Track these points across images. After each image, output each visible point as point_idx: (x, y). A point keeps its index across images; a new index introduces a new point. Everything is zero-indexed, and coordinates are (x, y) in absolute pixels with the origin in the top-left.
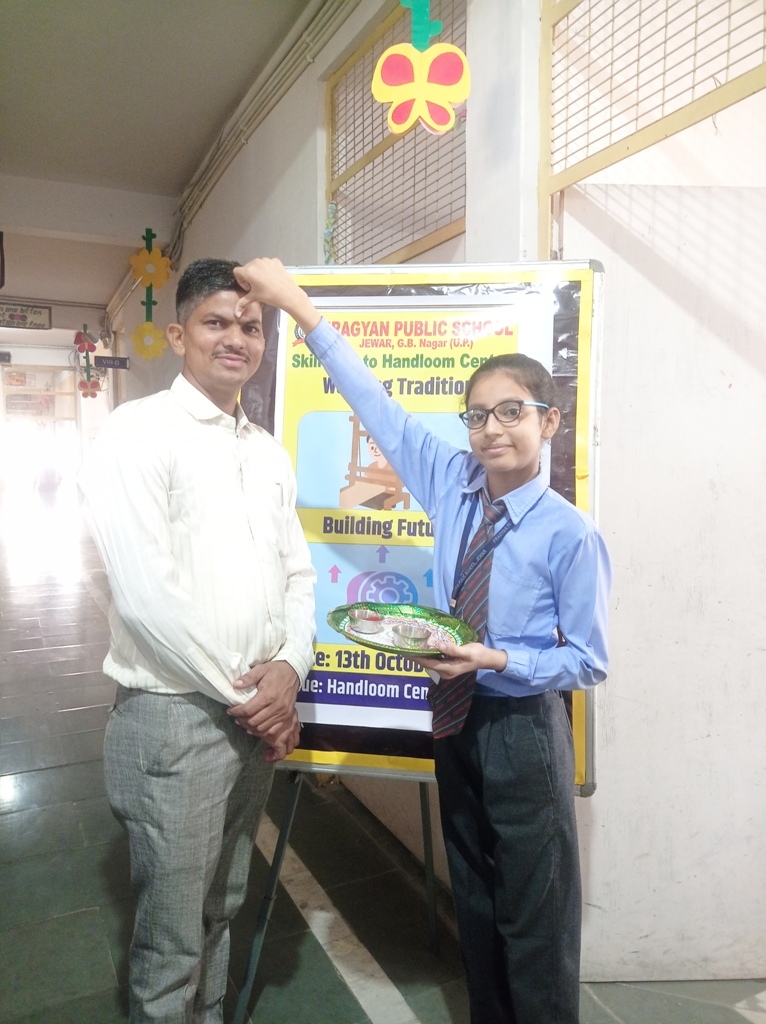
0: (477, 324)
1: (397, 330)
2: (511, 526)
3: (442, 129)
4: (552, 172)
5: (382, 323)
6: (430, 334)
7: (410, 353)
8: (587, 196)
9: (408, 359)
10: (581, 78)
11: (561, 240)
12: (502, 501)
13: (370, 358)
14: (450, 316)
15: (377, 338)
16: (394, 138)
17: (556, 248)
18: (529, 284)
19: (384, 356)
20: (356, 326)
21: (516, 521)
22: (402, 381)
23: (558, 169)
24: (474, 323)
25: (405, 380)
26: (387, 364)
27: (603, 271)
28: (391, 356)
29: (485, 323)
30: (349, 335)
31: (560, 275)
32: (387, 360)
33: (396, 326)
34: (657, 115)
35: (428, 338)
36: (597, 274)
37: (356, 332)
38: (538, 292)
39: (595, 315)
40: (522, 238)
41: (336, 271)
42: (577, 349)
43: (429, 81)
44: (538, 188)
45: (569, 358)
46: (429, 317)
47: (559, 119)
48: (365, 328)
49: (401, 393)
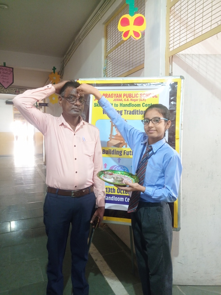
0: (147, 94)
2: (153, 153)
3: (138, 38)
4: (169, 50)
5: (120, 94)
7: (128, 103)
8: (180, 57)
10: (178, 23)
11: (172, 70)
12: (151, 146)
13: (116, 104)
14: (139, 92)
15: (118, 98)
16: (123, 41)
17: (170, 72)
18: (162, 83)
19: (120, 103)
20: (112, 95)
21: (155, 152)
22: (125, 111)
23: (171, 50)
24: (146, 94)
26: (121, 106)
27: (184, 79)
28: (122, 103)
29: (150, 94)
30: (110, 98)
31: (170, 80)
32: (121, 105)
33: (124, 95)
34: (200, 34)
35: (133, 98)
36: (182, 80)
37: (112, 97)
38: (165, 85)
39: (182, 91)
40: (160, 69)
41: (106, 79)
42: (176, 102)
43: (134, 25)
44: (165, 55)
45: (174, 104)
46: (133, 92)
47: (171, 35)
48: (115, 95)
49: (125, 114)
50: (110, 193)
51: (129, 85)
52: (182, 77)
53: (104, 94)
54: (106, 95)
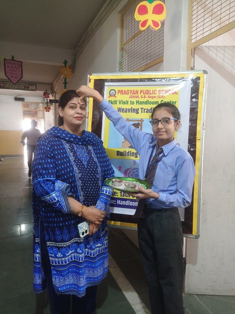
0: (166, 91)
3: (157, 29)
4: (192, 42)
5: (136, 90)
6: (151, 94)
7: (145, 100)
8: (203, 50)
9: (144, 102)
10: (202, 11)
11: (194, 64)
12: (162, 148)
13: (132, 101)
14: (158, 89)
15: (134, 95)
16: (141, 32)
17: (192, 66)
18: (183, 78)
19: (137, 101)
20: (128, 91)
21: (166, 154)
23: (193, 41)
24: (165, 90)
25: (143, 108)
26: (138, 103)
27: (207, 74)
28: (139, 101)
29: (169, 90)
30: (126, 94)
31: (192, 75)
32: (137, 102)
33: (141, 91)
34: (227, 22)
35: (151, 95)
36: (205, 75)
37: (128, 93)
38: (186, 80)
39: (205, 88)
40: (181, 63)
41: (122, 74)
42: (198, 99)
43: (152, 13)
44: (187, 47)
45: (195, 102)
46: (151, 89)
47: (194, 25)
48: (131, 92)
49: (142, 112)
50: (125, 197)
51: (146, 80)
52: (205, 72)
53: (119, 90)
54: (121, 92)
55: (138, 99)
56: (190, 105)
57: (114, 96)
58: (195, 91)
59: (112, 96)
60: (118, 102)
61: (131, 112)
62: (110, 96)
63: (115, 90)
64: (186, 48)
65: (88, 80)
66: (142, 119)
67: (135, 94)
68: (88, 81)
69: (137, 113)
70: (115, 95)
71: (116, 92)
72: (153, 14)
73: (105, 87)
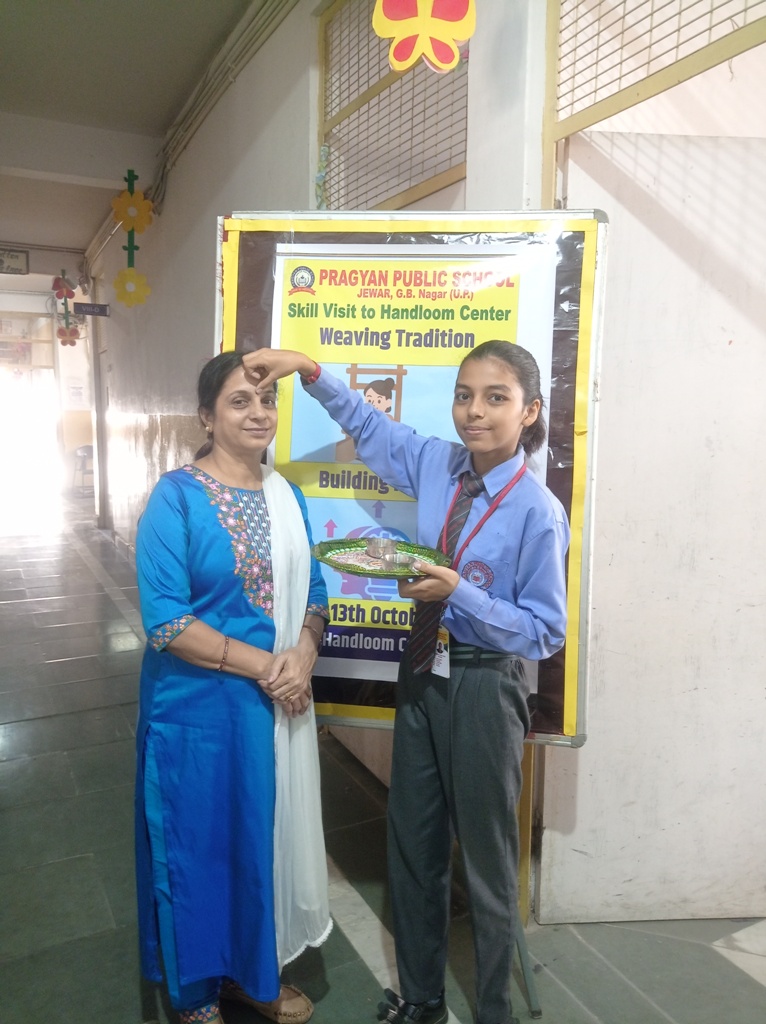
0: (478, 275)
1: (396, 279)
3: (447, 67)
4: (558, 118)
5: (380, 272)
6: (429, 285)
7: (409, 304)
8: (593, 144)
9: (407, 310)
10: (590, 18)
11: (565, 189)
13: (368, 308)
14: (451, 267)
15: (375, 288)
16: (395, 76)
17: (559, 197)
18: (532, 234)
19: (383, 306)
20: (354, 275)
22: (400, 332)
23: (563, 115)
24: (475, 274)
25: (404, 331)
26: (386, 315)
27: (607, 222)
28: (389, 306)
29: (487, 274)
30: (346, 284)
31: (560, 225)
32: (385, 311)
33: (395, 275)
34: (668, 60)
35: (428, 289)
36: (601, 225)
37: (353, 281)
38: (540, 243)
39: (598, 267)
40: (525, 186)
41: (334, 217)
42: (579, 303)
43: (433, 16)
44: (543, 134)
45: (570, 311)
46: (429, 267)
47: (565, 62)
48: (364, 277)
49: (400, 345)
50: (347, 623)
51: (413, 239)
52: (600, 216)
53: (325, 271)
54: (330, 276)
55: (386, 301)
56: (552, 323)
57: (309, 288)
58: (569, 277)
59: (302, 289)
60: (321, 311)
61: (366, 344)
62: (296, 288)
63: (310, 271)
64: (540, 137)
65: (219, 233)
66: (400, 366)
67: (375, 285)
68: (219, 238)
69: (386, 346)
70: (310, 286)
71: (313, 276)
72: (434, 19)
73: (278, 257)
